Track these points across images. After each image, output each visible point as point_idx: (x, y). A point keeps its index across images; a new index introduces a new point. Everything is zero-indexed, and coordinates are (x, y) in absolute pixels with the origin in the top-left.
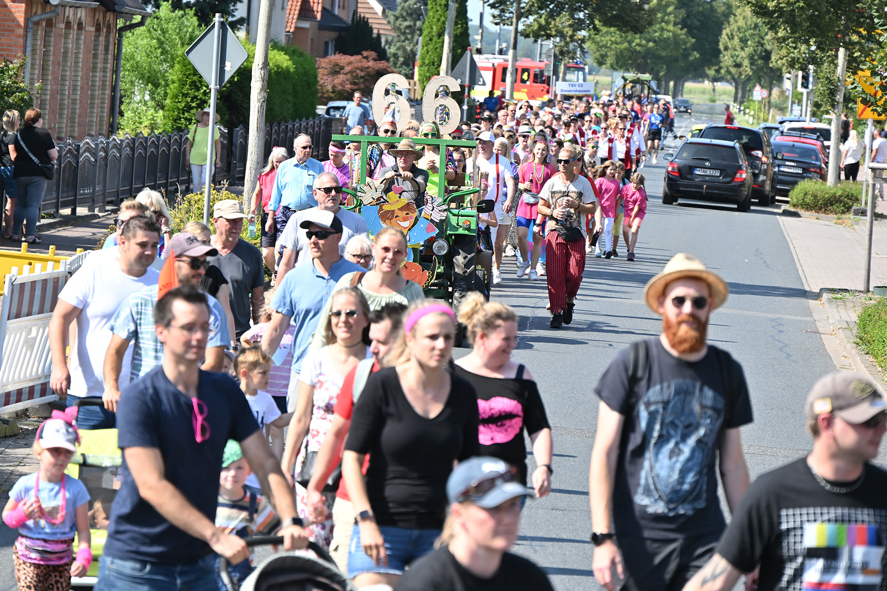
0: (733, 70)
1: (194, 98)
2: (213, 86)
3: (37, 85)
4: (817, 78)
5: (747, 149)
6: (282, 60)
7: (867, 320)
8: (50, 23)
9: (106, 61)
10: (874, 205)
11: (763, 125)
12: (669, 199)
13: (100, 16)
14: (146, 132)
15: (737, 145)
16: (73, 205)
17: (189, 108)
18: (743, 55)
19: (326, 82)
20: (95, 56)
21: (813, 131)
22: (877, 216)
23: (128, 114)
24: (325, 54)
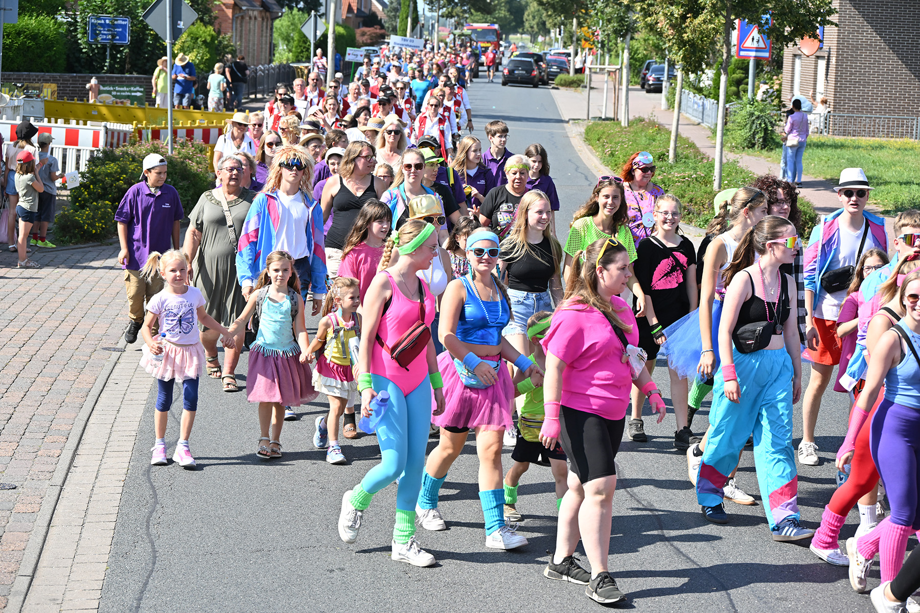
0: (530, 29)
1: (304, 47)
2: (312, 42)
3: (238, 43)
4: (564, 31)
5: (537, 62)
6: (341, 30)
7: (588, 131)
8: (243, 17)
9: (267, 33)
10: (590, 84)
11: (543, 52)
12: (504, 84)
13: (263, 14)
14: (285, 62)
15: (532, 60)
16: (255, 93)
17: (302, 52)
18: (534, 23)
19: (359, 39)
20: (262, 31)
21: (564, 53)
22: (591, 88)
23: (277, 55)
24: (359, 27)
